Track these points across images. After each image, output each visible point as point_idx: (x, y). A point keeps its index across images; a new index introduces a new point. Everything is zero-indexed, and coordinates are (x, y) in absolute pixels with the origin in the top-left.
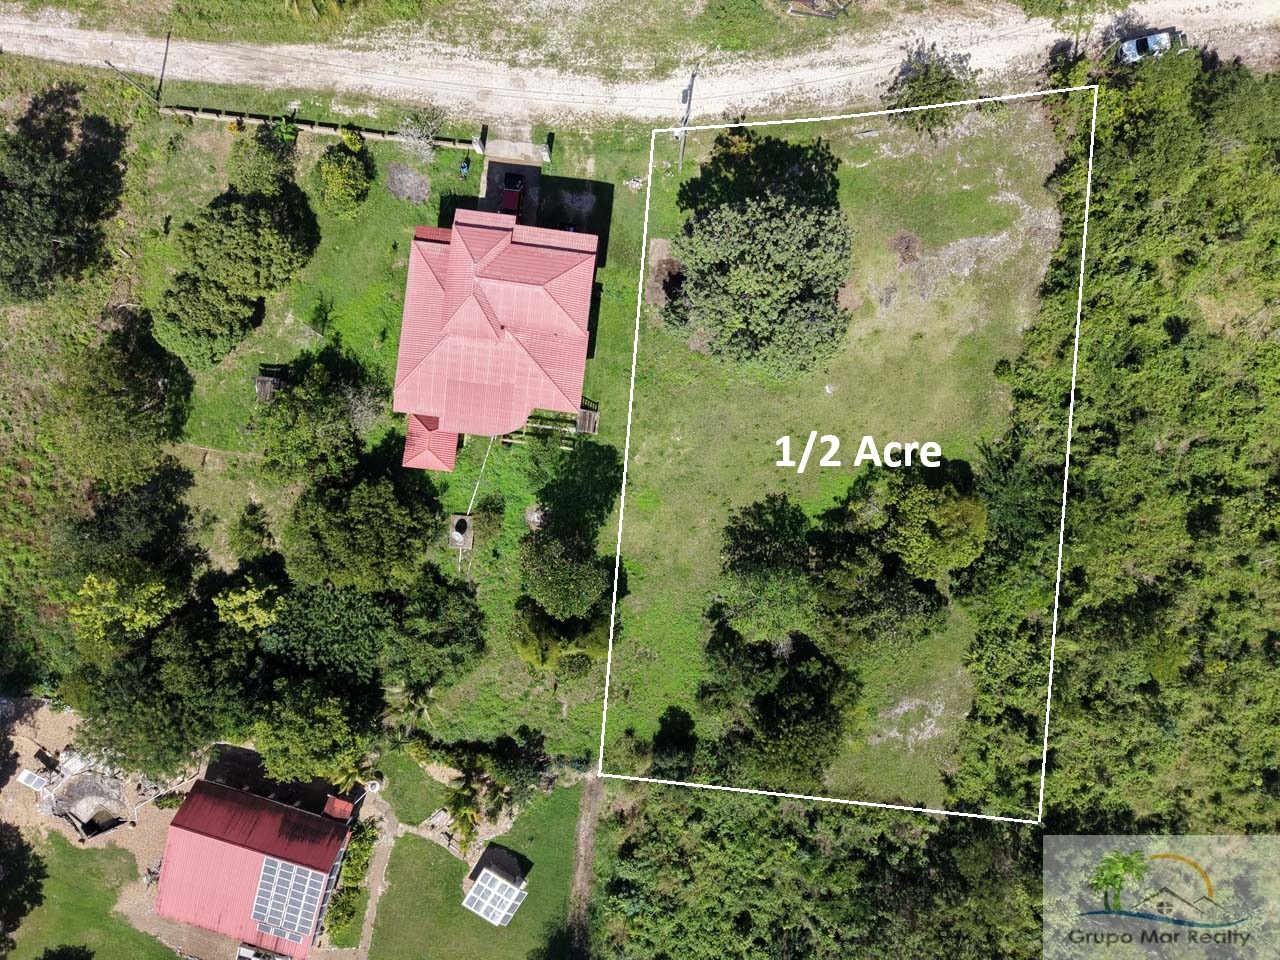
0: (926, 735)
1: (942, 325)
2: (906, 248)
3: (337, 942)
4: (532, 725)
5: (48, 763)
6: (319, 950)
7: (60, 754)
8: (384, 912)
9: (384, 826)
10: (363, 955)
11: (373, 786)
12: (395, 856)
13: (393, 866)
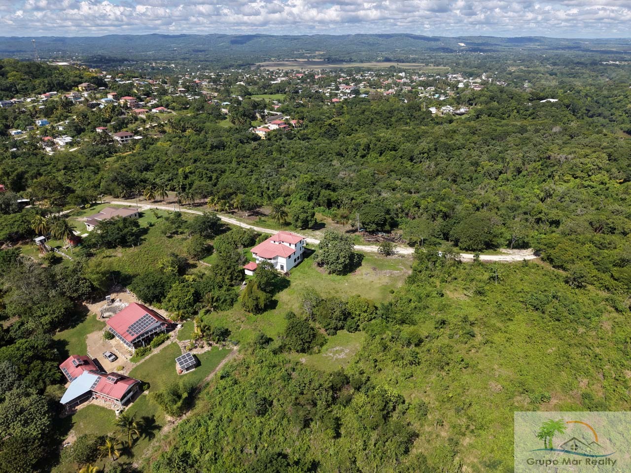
0: (341, 357)
1: (379, 281)
2: (374, 269)
3: (131, 360)
4: (230, 329)
5: (113, 301)
6: (125, 360)
7: (118, 300)
8: (151, 358)
9: (172, 338)
10: (135, 366)
11: (179, 326)
12: (168, 346)
13: (165, 349)
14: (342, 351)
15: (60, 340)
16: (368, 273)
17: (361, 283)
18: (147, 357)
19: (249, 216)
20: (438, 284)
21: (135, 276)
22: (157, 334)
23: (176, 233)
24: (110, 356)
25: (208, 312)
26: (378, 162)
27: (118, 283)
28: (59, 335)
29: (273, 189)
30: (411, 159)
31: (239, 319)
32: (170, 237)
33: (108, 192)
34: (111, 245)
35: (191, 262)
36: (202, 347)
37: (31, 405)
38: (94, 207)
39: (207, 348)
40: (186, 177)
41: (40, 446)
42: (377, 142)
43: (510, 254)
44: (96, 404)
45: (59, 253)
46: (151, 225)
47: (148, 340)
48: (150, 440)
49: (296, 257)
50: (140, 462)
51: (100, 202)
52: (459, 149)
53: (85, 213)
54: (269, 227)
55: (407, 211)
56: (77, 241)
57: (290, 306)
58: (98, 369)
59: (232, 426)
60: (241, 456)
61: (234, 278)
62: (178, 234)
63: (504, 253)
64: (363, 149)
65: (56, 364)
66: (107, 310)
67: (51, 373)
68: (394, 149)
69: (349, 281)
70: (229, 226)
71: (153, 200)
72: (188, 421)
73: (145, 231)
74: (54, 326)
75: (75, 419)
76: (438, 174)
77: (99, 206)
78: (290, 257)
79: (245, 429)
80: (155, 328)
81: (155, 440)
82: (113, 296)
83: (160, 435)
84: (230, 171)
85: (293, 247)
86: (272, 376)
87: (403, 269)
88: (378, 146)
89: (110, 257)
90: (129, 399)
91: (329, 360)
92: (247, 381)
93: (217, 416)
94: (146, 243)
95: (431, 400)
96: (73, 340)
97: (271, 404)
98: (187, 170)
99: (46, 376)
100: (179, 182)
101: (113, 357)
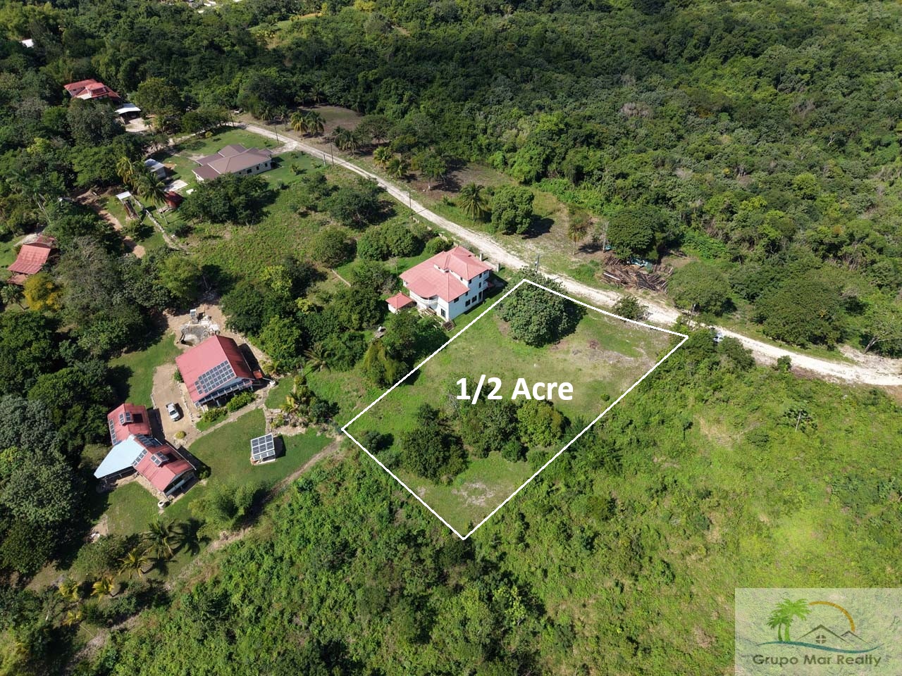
0: (477, 503)
1: (591, 371)
2: (593, 344)
3: (198, 424)
4: (340, 405)
5: (200, 317)
6: (191, 423)
7: (206, 317)
8: (224, 428)
9: (258, 401)
10: (200, 436)
11: (272, 384)
12: (250, 413)
13: (245, 416)
14: (483, 492)
15: (123, 366)
16: (579, 351)
17: (560, 368)
18: (219, 425)
19: (434, 188)
20: (691, 401)
21: (238, 279)
22: (238, 392)
23: (314, 208)
24: (173, 413)
25: (316, 367)
26: (715, 76)
27: (214, 287)
28: (127, 359)
29: (492, 134)
30: (777, 81)
31: (357, 391)
32: (304, 215)
33: (245, 107)
34: (215, 219)
35: (321, 268)
36: (295, 426)
37: (49, 480)
38: (221, 136)
39: (300, 430)
40: (368, 88)
41: (52, 540)
42: (725, 34)
43: (857, 363)
44: (140, 483)
45: (150, 220)
46: (284, 187)
47: (225, 399)
48: (192, 555)
49: (470, 297)
50: (174, 583)
51: (231, 124)
52: (880, 70)
53: (204, 145)
54: (455, 219)
55: (708, 218)
56: (177, 200)
57: (435, 385)
58: (153, 435)
59: (294, 572)
60: (287, 626)
61: (365, 319)
62: (316, 211)
63: (847, 360)
64: (695, 46)
65: (104, 409)
66: (191, 331)
67: (95, 425)
68: (754, 53)
69: (542, 359)
70: (394, 207)
71: (304, 133)
72: (242, 543)
73: (272, 197)
74: (115, 348)
75: (112, 498)
76: (813, 126)
77: (228, 133)
78: (456, 300)
79: (306, 586)
80: (234, 386)
81: (199, 557)
82: (202, 308)
83: (206, 551)
84: (441, 82)
85: (465, 283)
86: (367, 508)
87: (641, 355)
88: (724, 42)
89: (215, 238)
90: (179, 488)
91: (458, 503)
92: (333, 504)
93: (278, 552)
94: (267, 221)
96: (138, 371)
97: (353, 554)
98: (371, 78)
99: (86, 430)
100: (356, 97)
101: (177, 415)
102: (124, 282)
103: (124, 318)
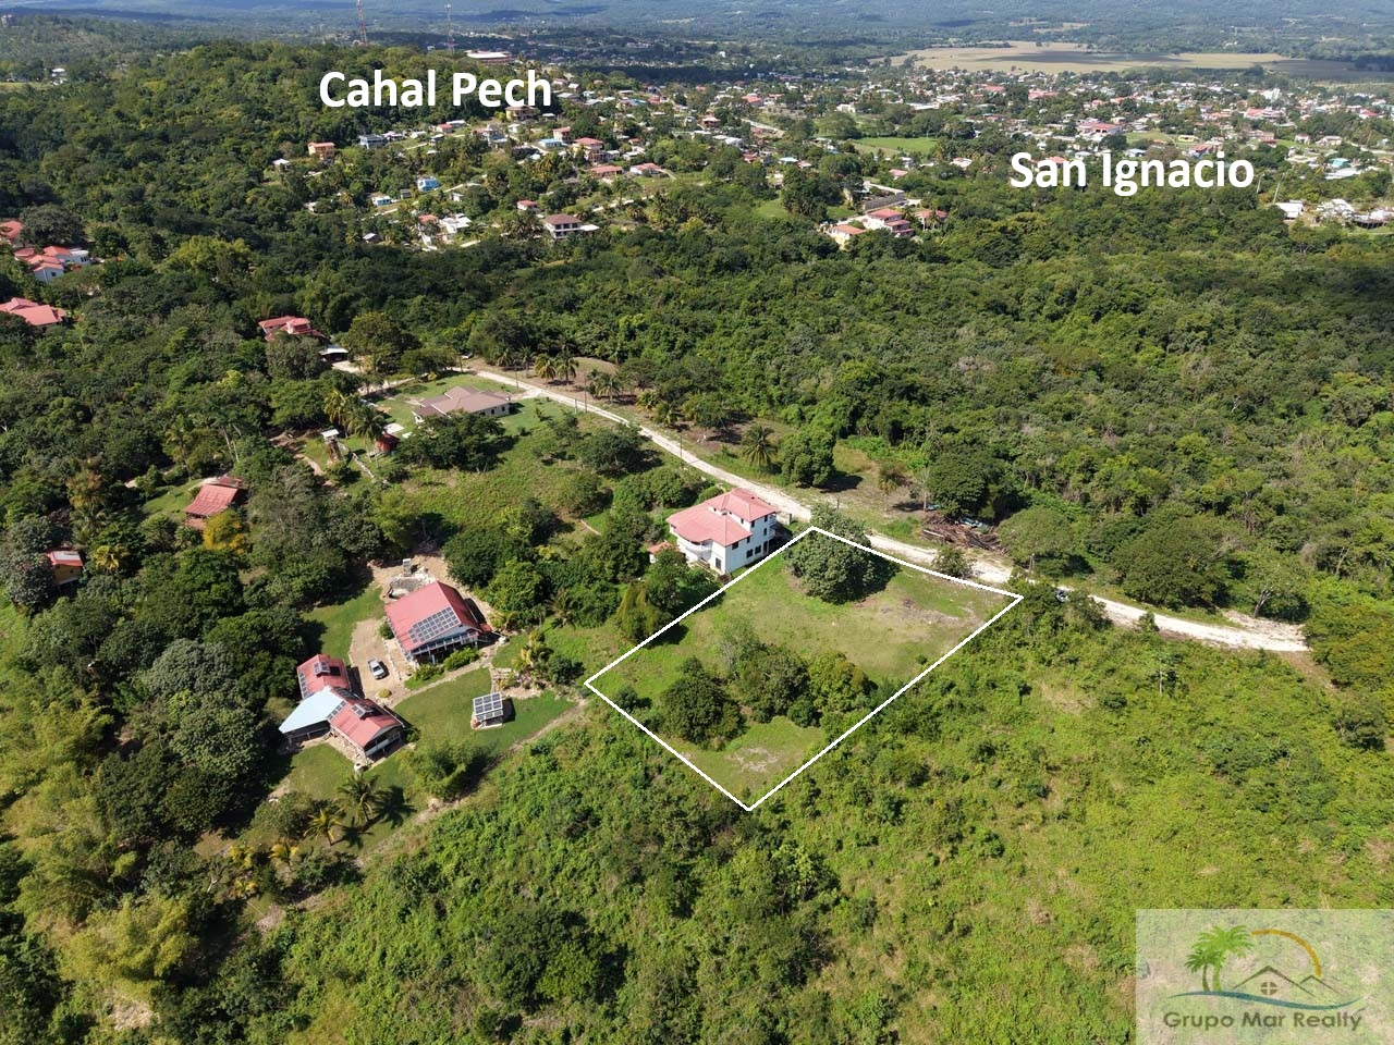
0: (756, 769)
1: (904, 632)
2: (908, 603)
3: (407, 683)
4: (584, 665)
5: (414, 569)
6: (398, 681)
7: (422, 569)
8: (439, 688)
9: (483, 659)
10: (409, 696)
11: (502, 640)
12: (472, 673)
13: (465, 676)
14: (764, 757)
15: (316, 621)
16: (889, 610)
17: (865, 627)
18: (432, 685)
19: (712, 439)
20: (1030, 662)
21: (461, 529)
22: (459, 647)
23: (562, 456)
24: (376, 669)
25: (558, 623)
26: (1083, 336)
27: (433, 537)
28: (319, 614)
29: (785, 385)
30: (1166, 340)
31: (607, 649)
32: (548, 463)
33: (478, 351)
34: (439, 463)
35: (566, 518)
36: (528, 687)
37: (230, 723)
38: (446, 380)
39: (534, 692)
40: (631, 335)
41: (227, 792)
42: (1095, 288)
43: (1245, 628)
44: (333, 745)
45: (357, 464)
46: (524, 433)
47: (442, 654)
48: (393, 827)
49: (752, 546)
50: (369, 859)
51: (459, 370)
52: (1298, 328)
53: (426, 389)
54: (736, 471)
55: (1062, 478)
56: (392, 444)
57: (706, 646)
58: (352, 687)
59: (521, 841)
60: (512, 897)
61: (622, 567)
62: (563, 459)
63: (1231, 624)
64: (1056, 301)
65: (293, 662)
66: (401, 584)
67: (282, 677)
68: (1135, 309)
69: (843, 618)
70: (661, 457)
71: (550, 380)
72: (458, 813)
73: (510, 443)
74: (311, 596)
75: (296, 760)
76: (1211, 388)
77: (454, 378)
78: (735, 545)
79: (536, 855)
80: (456, 637)
81: (401, 829)
82: (417, 560)
83: (411, 823)
84: (723, 331)
85: (747, 526)
86: (617, 772)
87: (969, 615)
88: (1095, 296)
89: (437, 485)
90: (380, 751)
91: (731, 769)
92: (573, 769)
93: (503, 818)
94: (502, 469)
95: (895, 899)
96: (334, 627)
97: (597, 822)
98: (635, 323)
99: (272, 681)
100: (615, 344)
101: (381, 671)
102: (327, 520)
103: (323, 562)
